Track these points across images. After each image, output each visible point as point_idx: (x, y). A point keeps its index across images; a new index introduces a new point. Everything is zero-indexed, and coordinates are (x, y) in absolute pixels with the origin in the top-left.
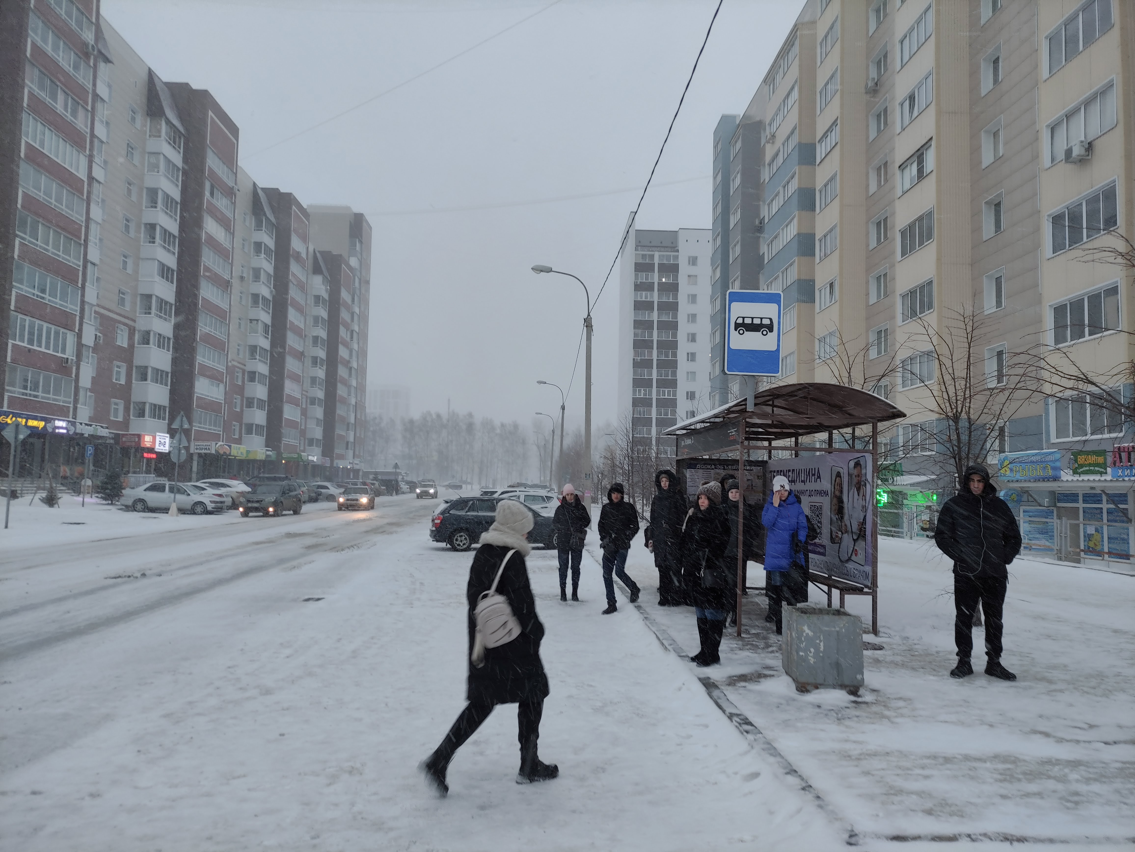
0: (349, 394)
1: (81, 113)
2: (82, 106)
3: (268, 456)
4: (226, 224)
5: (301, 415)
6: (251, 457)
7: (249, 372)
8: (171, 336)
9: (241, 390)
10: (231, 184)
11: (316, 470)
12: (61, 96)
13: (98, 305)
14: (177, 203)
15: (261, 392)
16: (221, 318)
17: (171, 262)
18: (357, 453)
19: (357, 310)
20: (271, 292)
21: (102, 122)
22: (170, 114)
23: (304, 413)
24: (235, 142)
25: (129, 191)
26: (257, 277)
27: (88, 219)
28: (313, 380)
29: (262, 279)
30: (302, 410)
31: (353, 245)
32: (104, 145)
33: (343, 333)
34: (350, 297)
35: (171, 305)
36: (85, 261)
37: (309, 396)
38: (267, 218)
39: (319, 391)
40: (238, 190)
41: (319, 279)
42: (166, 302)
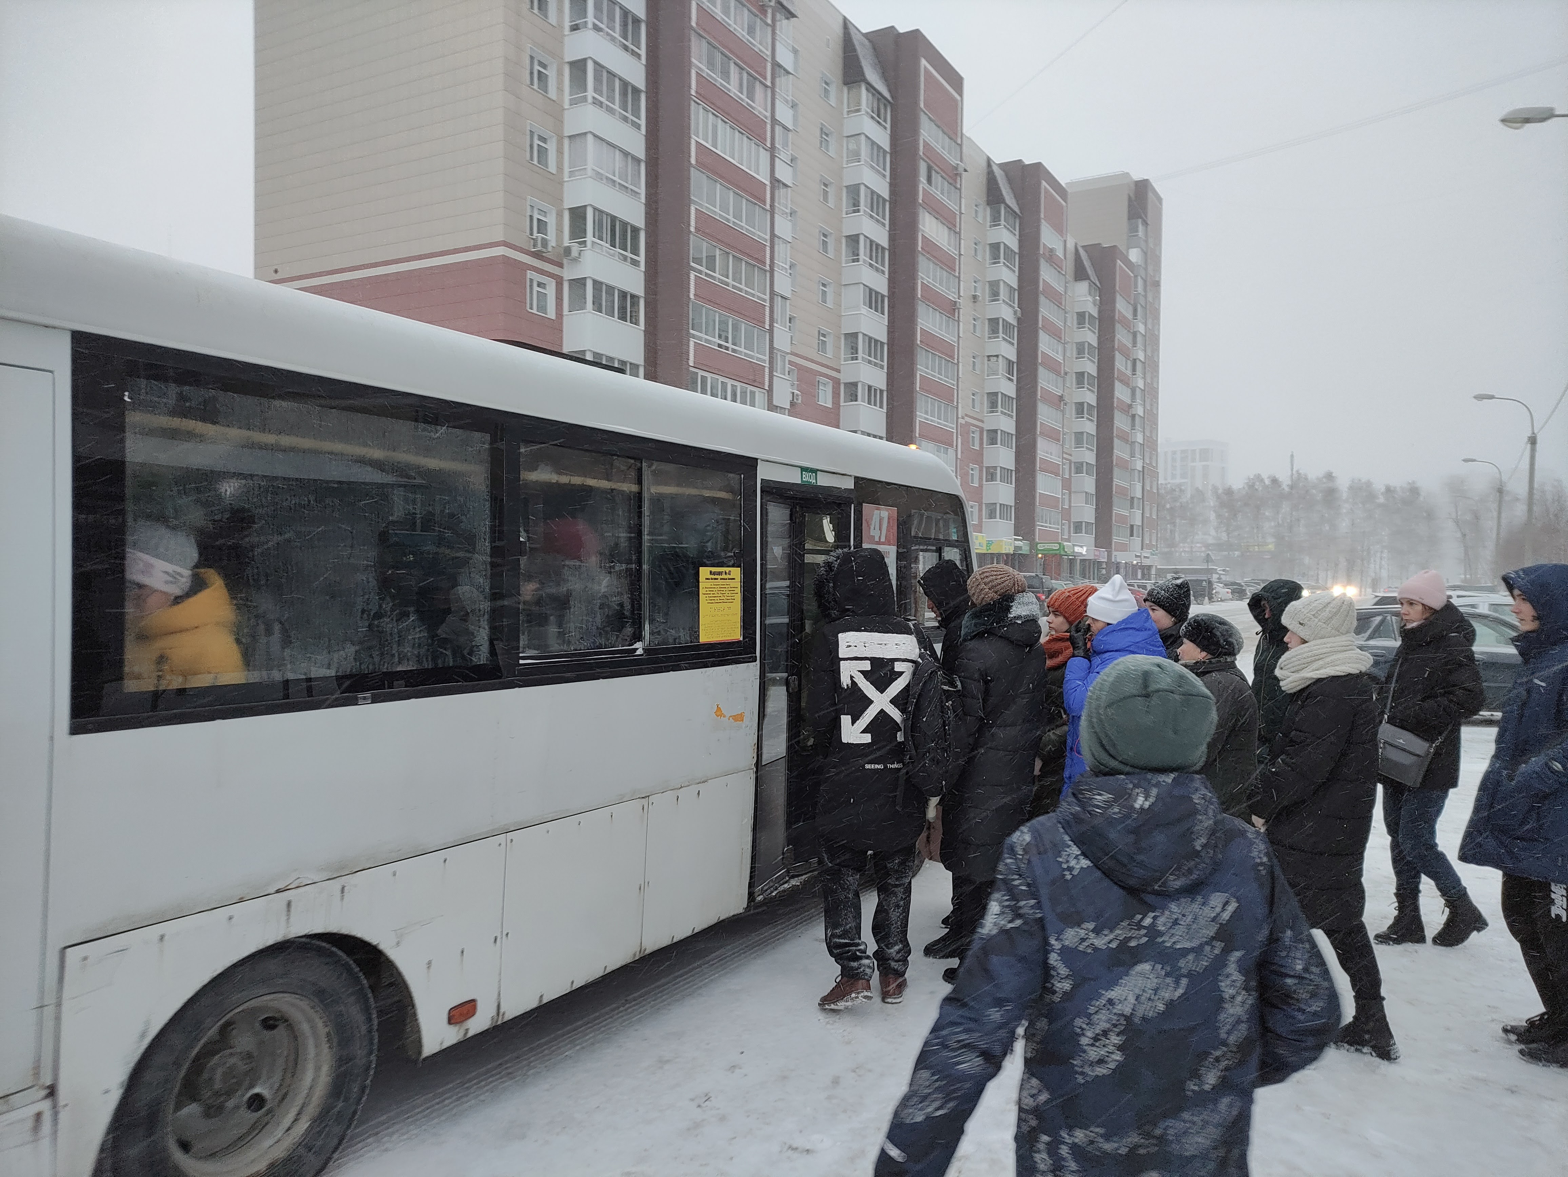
0: (1132, 455)
1: (759, 90)
2: (761, 82)
3: (1017, 548)
4: (949, 221)
5: (1063, 488)
6: (994, 550)
7: (989, 431)
8: (884, 387)
9: (978, 458)
10: (954, 161)
11: (1086, 566)
12: (733, 70)
13: (793, 354)
14: (884, 200)
15: (1004, 457)
16: (947, 355)
17: (881, 285)
18: (1147, 541)
19: (1141, 328)
20: (1015, 313)
21: (787, 101)
22: (872, 75)
23: (1067, 485)
24: (959, 98)
25: (826, 193)
26: (995, 295)
27: (773, 235)
28: (1079, 436)
29: (1002, 297)
30: (1064, 480)
31: (1133, 230)
32: (790, 135)
33: (1120, 364)
34: (1131, 308)
35: (882, 343)
36: (773, 293)
37: (1073, 459)
38: (1007, 206)
39: (1088, 452)
40: (965, 171)
41: (1083, 287)
42: (876, 341)
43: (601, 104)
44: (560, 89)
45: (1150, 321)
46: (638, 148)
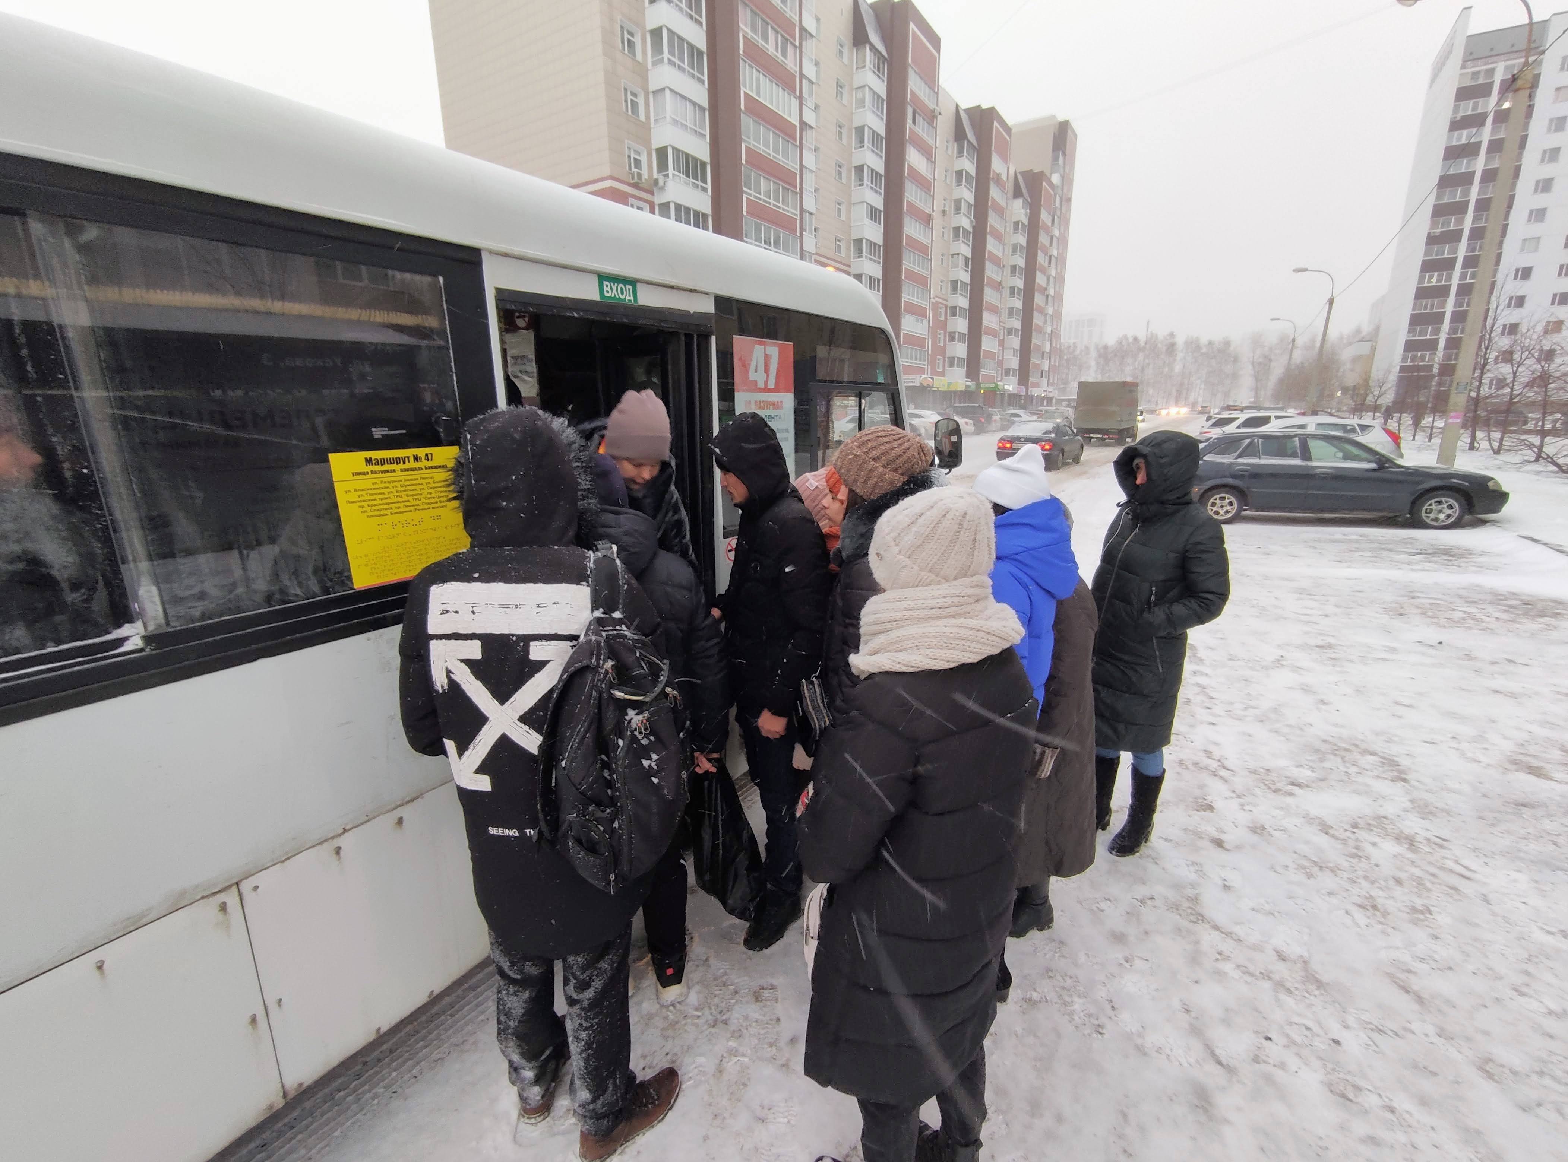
0: (1045, 323)
1: (790, 50)
2: (791, 43)
3: (968, 387)
4: (927, 152)
5: (999, 346)
6: (952, 388)
7: (951, 307)
8: (880, 277)
9: (944, 325)
10: (932, 106)
11: (1014, 400)
12: (771, 34)
13: (817, 254)
14: (882, 138)
15: (961, 325)
16: (924, 253)
17: (878, 202)
18: (1051, 381)
19: (1056, 232)
20: (971, 222)
21: (812, 60)
22: (874, 37)
23: (1002, 343)
24: (937, 55)
25: (840, 133)
26: (958, 209)
27: (802, 166)
28: (1011, 311)
29: (962, 211)
30: (999, 340)
31: (1056, 159)
32: (814, 86)
33: (1041, 259)
34: (1050, 218)
35: (879, 246)
36: (802, 210)
37: (1007, 326)
38: (969, 141)
39: (1016, 321)
40: (940, 114)
41: (1019, 202)
42: (875, 244)
43: (674, 64)
44: (644, 53)
45: (1062, 228)
46: (703, 99)
